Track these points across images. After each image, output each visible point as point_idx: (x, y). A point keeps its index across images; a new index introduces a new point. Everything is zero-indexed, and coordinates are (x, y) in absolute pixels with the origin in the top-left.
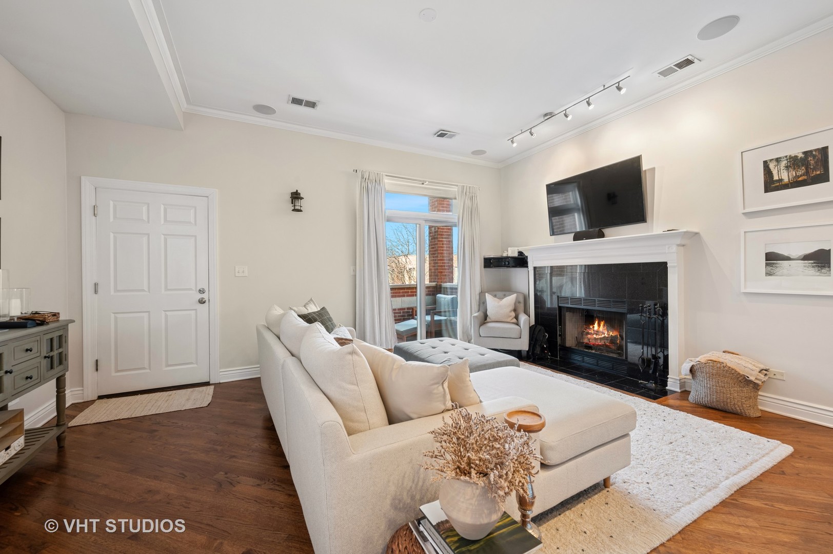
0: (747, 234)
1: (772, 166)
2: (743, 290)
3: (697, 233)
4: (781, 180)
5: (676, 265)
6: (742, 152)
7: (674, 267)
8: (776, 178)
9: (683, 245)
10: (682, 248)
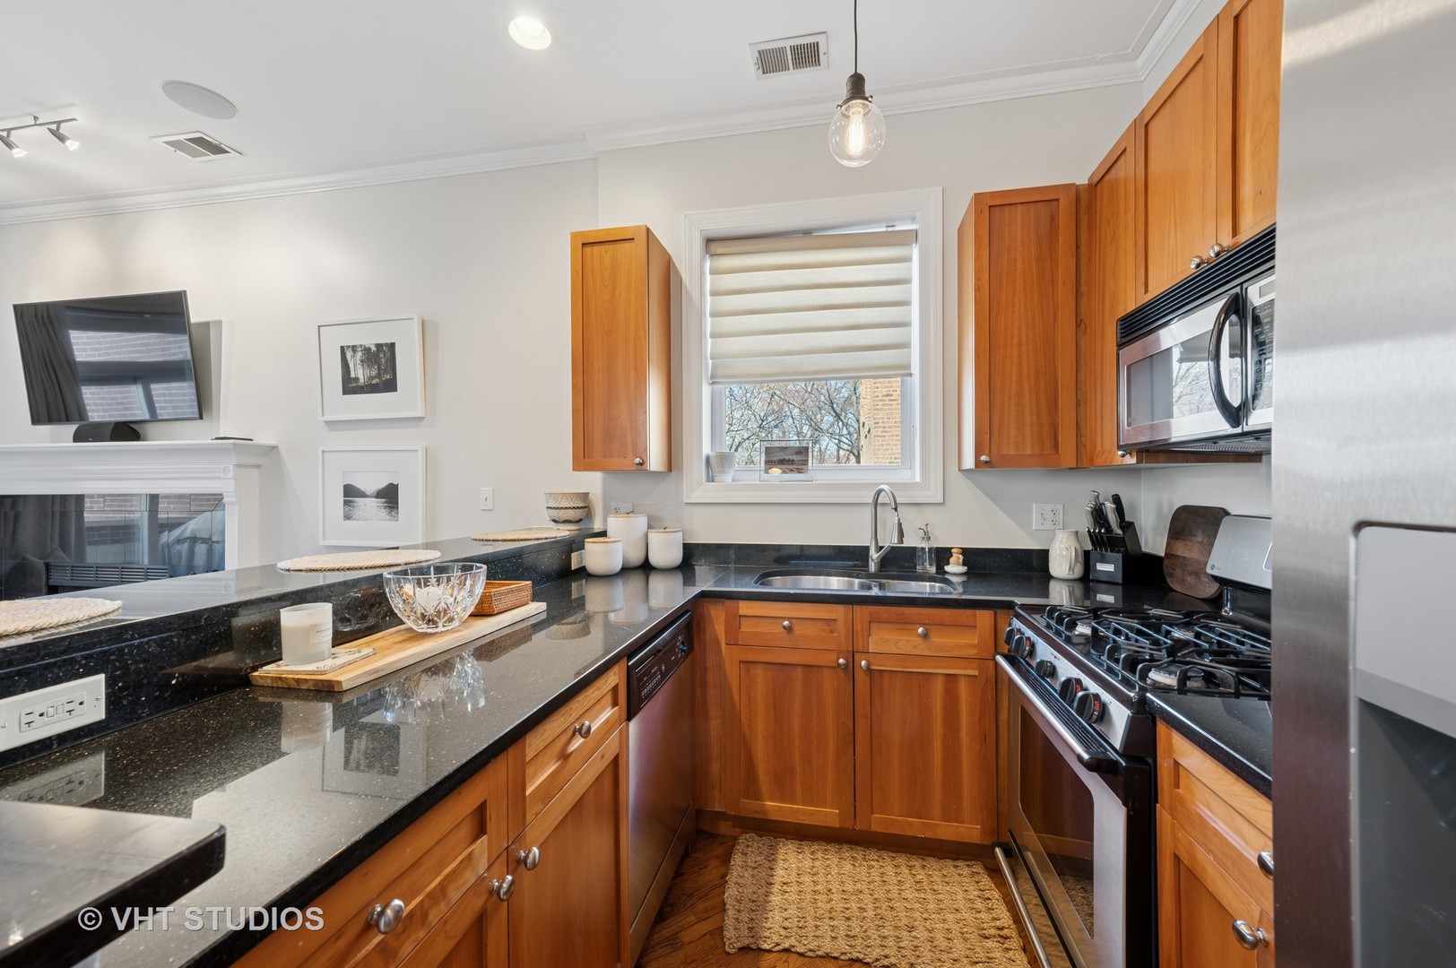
0: (326, 454)
1: (349, 354)
2: (322, 543)
3: (274, 448)
4: (357, 379)
5: (234, 499)
6: (319, 327)
7: (233, 504)
8: (353, 375)
9: (258, 466)
10: (257, 470)
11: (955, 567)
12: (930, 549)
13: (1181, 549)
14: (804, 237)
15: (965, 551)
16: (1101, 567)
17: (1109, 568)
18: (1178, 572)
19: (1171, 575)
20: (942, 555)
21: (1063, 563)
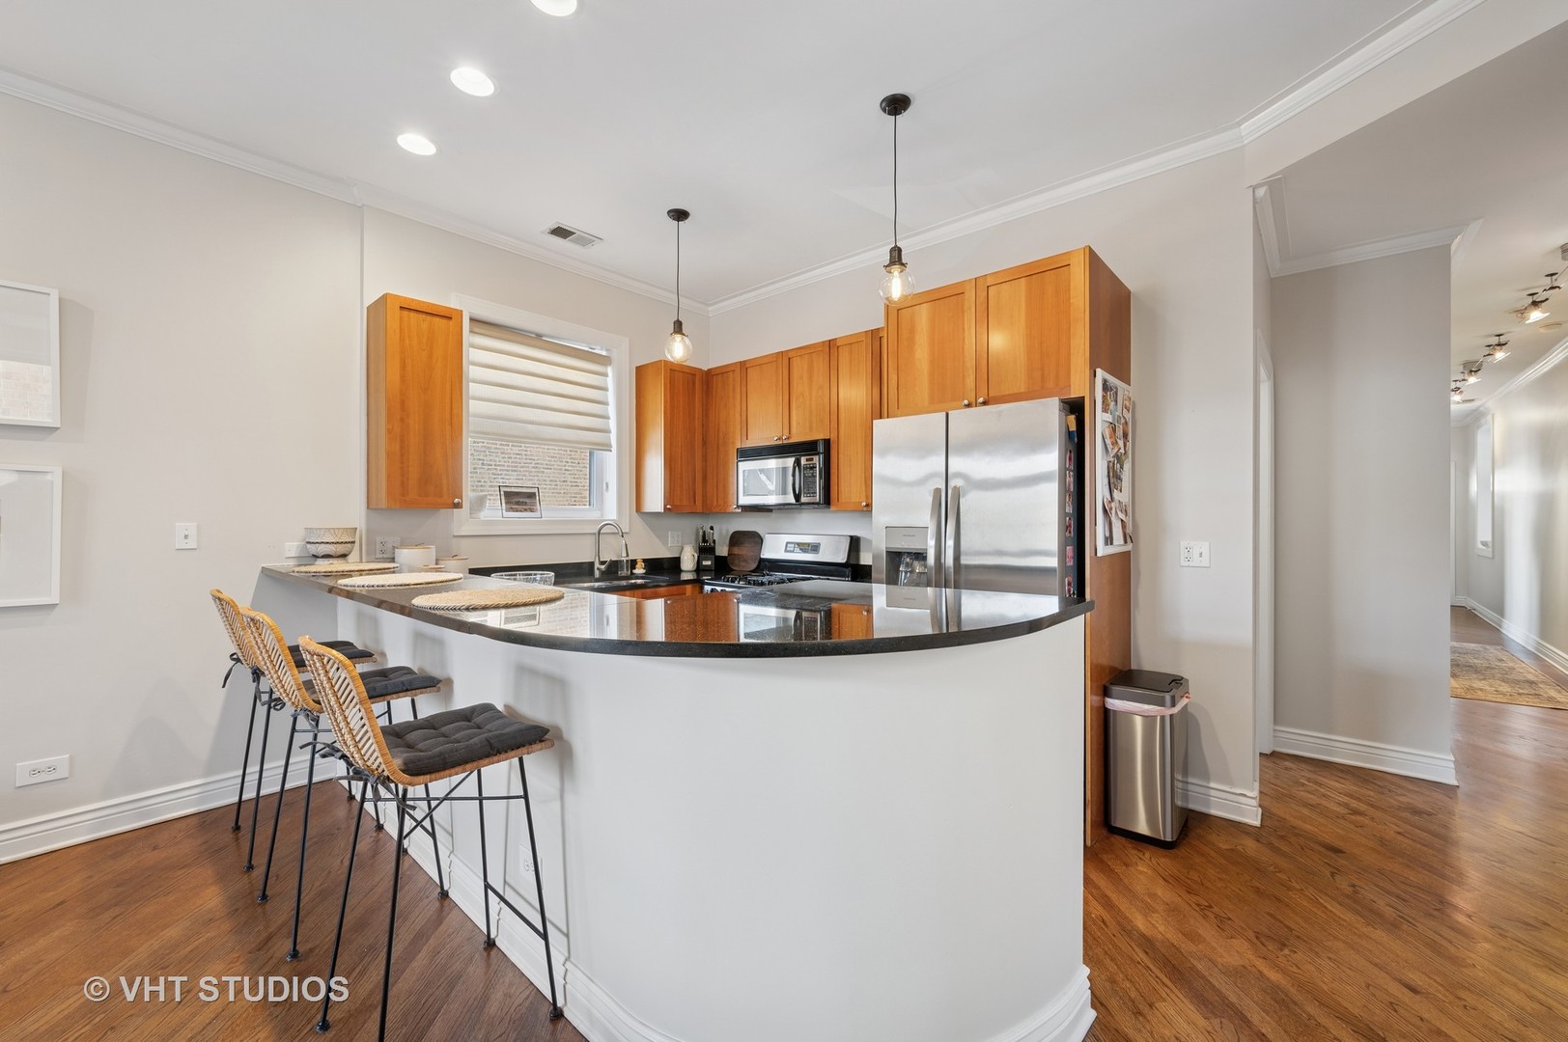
11: (640, 570)
12: (627, 561)
13: (736, 551)
14: (536, 339)
15: (644, 561)
16: (705, 563)
17: (709, 563)
18: (737, 562)
19: (732, 564)
20: (633, 564)
21: (688, 563)
